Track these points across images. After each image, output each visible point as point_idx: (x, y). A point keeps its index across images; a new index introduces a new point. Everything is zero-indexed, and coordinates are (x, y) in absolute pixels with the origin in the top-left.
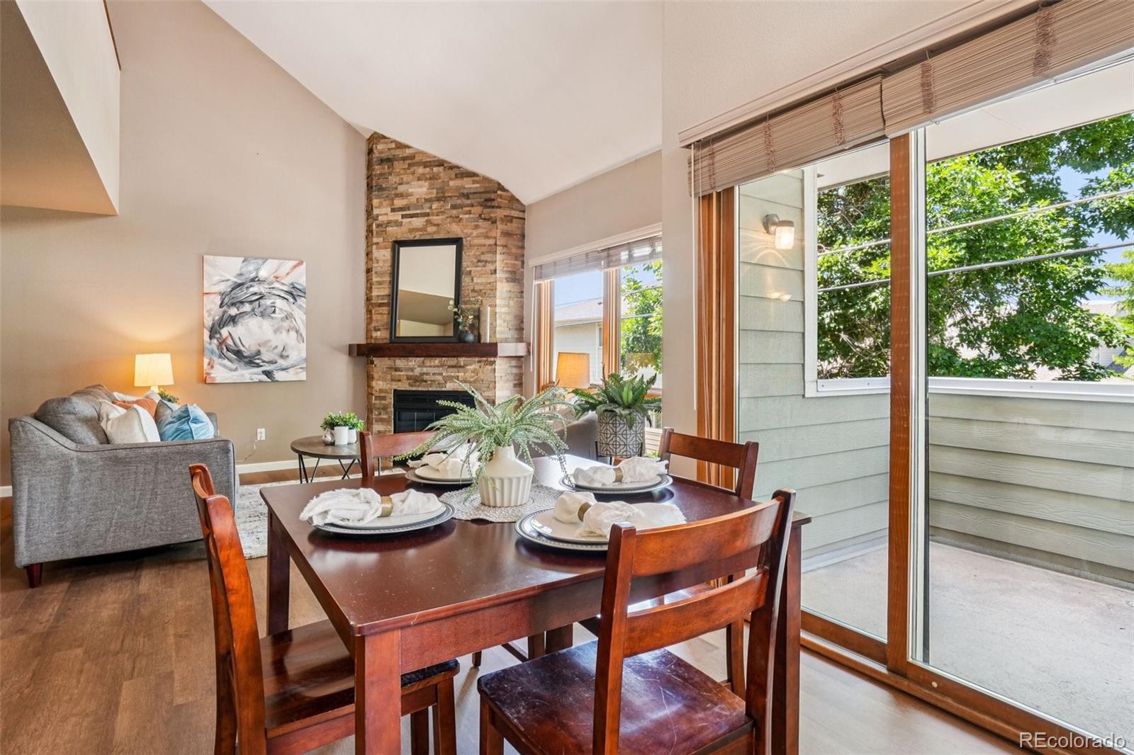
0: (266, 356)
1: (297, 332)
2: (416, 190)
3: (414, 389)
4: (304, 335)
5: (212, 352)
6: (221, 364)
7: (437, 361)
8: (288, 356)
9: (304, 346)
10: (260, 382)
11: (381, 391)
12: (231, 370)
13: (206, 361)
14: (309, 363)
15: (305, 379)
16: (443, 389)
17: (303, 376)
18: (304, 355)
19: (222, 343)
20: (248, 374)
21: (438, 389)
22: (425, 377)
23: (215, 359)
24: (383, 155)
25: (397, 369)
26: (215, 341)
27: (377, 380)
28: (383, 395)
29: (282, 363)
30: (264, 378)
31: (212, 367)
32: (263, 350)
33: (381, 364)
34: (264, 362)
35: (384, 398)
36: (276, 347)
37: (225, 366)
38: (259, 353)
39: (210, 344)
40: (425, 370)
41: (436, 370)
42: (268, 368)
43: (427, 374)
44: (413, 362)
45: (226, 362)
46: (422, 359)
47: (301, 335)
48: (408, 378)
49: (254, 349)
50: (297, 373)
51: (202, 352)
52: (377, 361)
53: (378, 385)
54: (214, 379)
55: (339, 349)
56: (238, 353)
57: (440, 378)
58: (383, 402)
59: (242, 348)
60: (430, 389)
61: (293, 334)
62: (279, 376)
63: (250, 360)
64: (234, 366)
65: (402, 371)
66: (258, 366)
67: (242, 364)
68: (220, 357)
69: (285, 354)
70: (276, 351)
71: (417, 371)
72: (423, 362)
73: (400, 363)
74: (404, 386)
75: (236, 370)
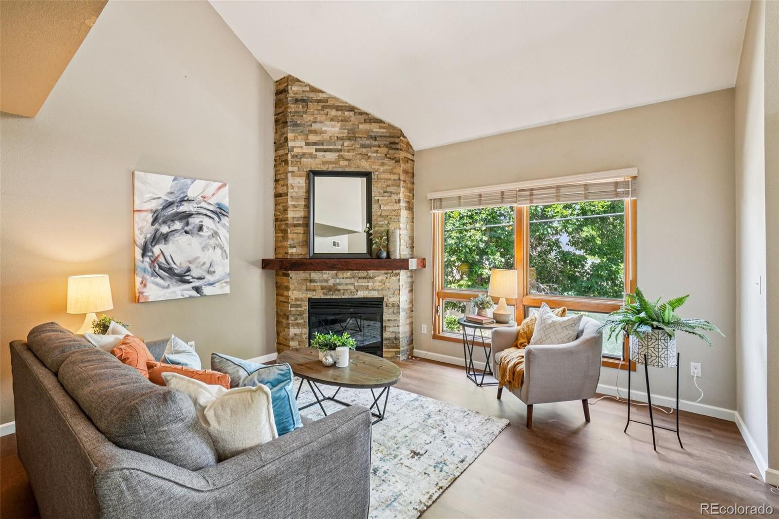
0: (195, 273)
1: (222, 248)
2: (329, 129)
3: (328, 297)
4: (228, 252)
5: (145, 270)
6: (154, 283)
7: (349, 274)
8: (214, 272)
9: (228, 261)
10: (191, 297)
11: (297, 299)
12: (163, 287)
13: (138, 280)
14: (232, 278)
15: (229, 292)
16: (355, 297)
17: (227, 290)
18: (228, 270)
19: (154, 261)
20: (180, 291)
21: (350, 297)
22: (340, 287)
23: (148, 277)
24: (297, 96)
25: (311, 281)
26: (147, 259)
27: (293, 290)
28: (299, 303)
29: (210, 278)
30: (194, 293)
31: (145, 286)
32: (192, 267)
33: (296, 277)
34: (193, 278)
35: (300, 306)
36: (204, 263)
37: (157, 284)
38: (189, 270)
39: (143, 262)
40: (338, 281)
41: (348, 281)
42: (197, 283)
43: (340, 284)
44: (327, 275)
45: (158, 280)
46: (336, 272)
47: (225, 251)
48: (322, 288)
49: (185, 265)
50: (222, 287)
51: (134, 270)
52: (292, 274)
53: (295, 294)
54: (147, 297)
55: (253, 263)
56: (170, 271)
57: (352, 287)
58: (299, 309)
59: (173, 266)
60: (343, 297)
61: (218, 251)
62: (207, 291)
63: (182, 278)
64: (166, 284)
65: (316, 283)
66: (188, 282)
67: (174, 281)
68: (152, 275)
69: (212, 269)
70: (204, 267)
71: (331, 282)
72: (336, 274)
73: (315, 275)
74: (319, 295)
75: (168, 287)
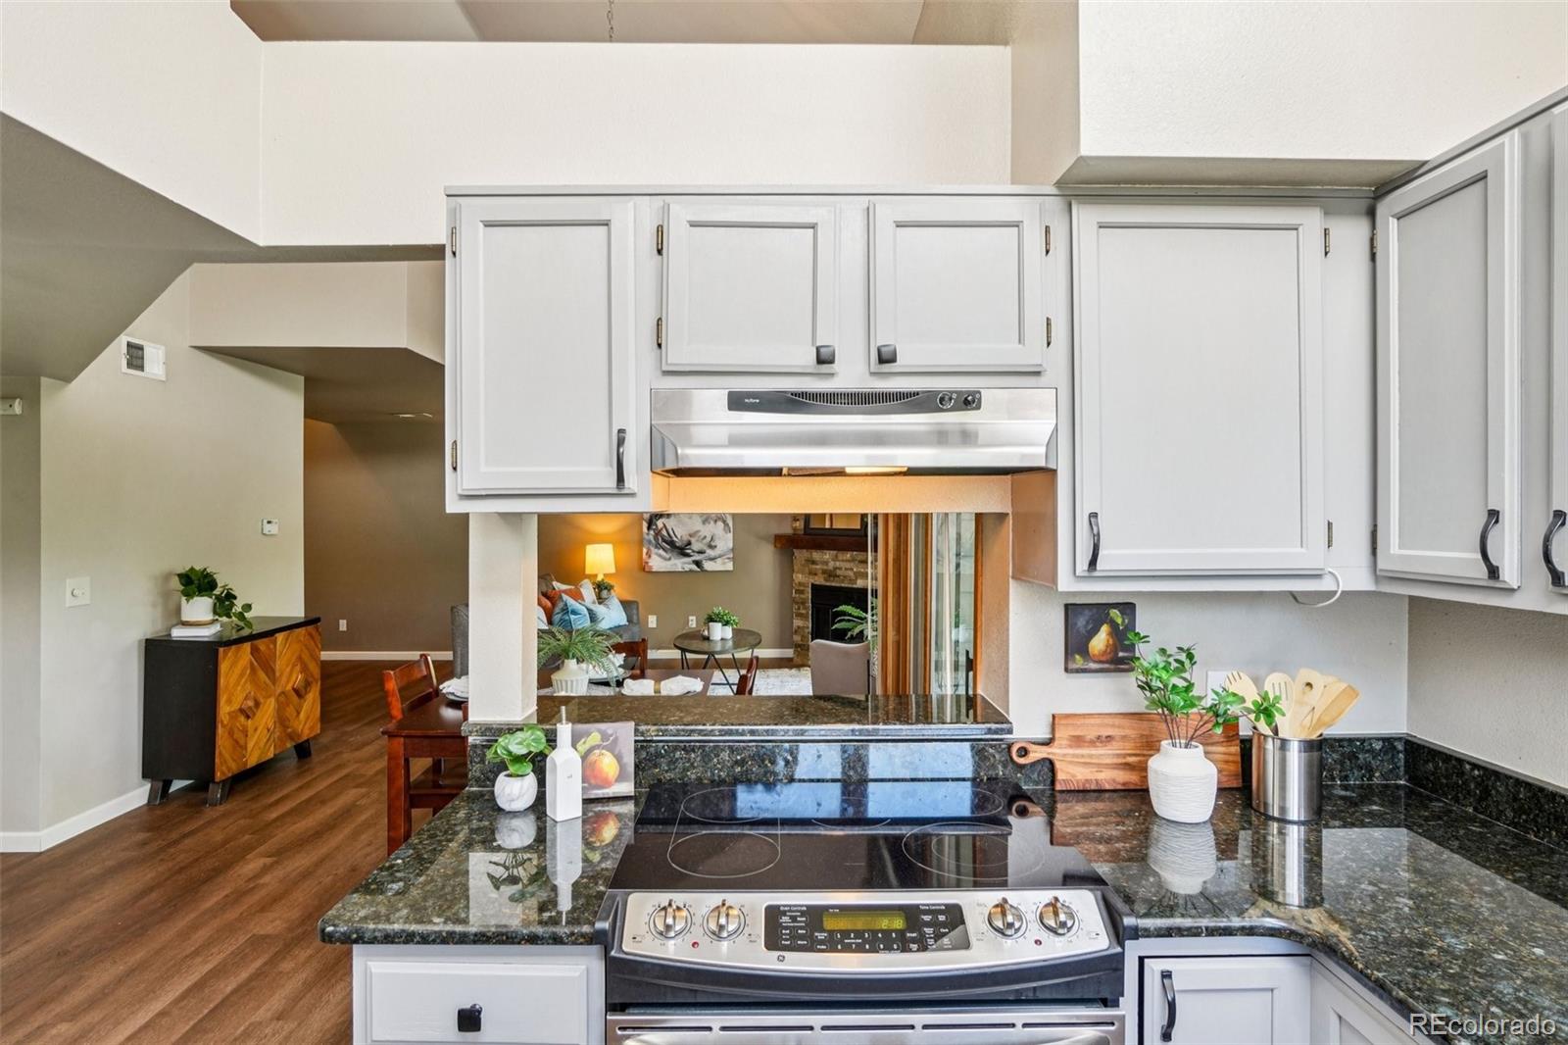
0: (696, 546)
1: (724, 522)
3: (828, 584)
4: (731, 525)
5: (650, 542)
6: (657, 554)
7: (848, 555)
8: (716, 547)
9: (730, 535)
10: (691, 571)
11: (800, 584)
12: (665, 559)
13: (645, 550)
14: (736, 554)
15: (731, 569)
16: (854, 586)
17: (730, 566)
18: (731, 546)
19: (658, 533)
20: (680, 564)
21: (850, 586)
22: (838, 572)
23: (652, 549)
25: (814, 562)
26: (652, 532)
27: (797, 572)
28: (802, 588)
29: (710, 553)
30: (695, 567)
31: (650, 556)
32: (693, 540)
33: (801, 555)
34: (694, 551)
35: (802, 592)
36: (705, 537)
37: (660, 556)
38: (689, 543)
39: (648, 534)
40: (838, 564)
41: (848, 565)
42: (697, 557)
43: (840, 569)
44: (828, 555)
45: (661, 552)
46: (835, 552)
47: (728, 525)
48: (824, 572)
49: (686, 538)
50: (724, 563)
51: (641, 542)
52: (796, 552)
53: (799, 577)
54: (651, 567)
55: (764, 538)
56: (672, 543)
57: (851, 573)
58: (802, 596)
59: (675, 539)
60: (843, 585)
61: (720, 524)
62: (708, 566)
63: (682, 551)
64: (668, 556)
65: (817, 564)
66: (688, 555)
67: (675, 554)
68: (656, 547)
69: (713, 544)
70: (705, 541)
71: (831, 565)
72: (836, 556)
73: (816, 555)
74: (820, 580)
75: (670, 559)
